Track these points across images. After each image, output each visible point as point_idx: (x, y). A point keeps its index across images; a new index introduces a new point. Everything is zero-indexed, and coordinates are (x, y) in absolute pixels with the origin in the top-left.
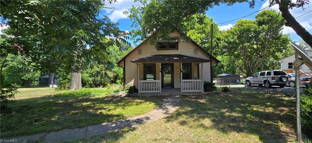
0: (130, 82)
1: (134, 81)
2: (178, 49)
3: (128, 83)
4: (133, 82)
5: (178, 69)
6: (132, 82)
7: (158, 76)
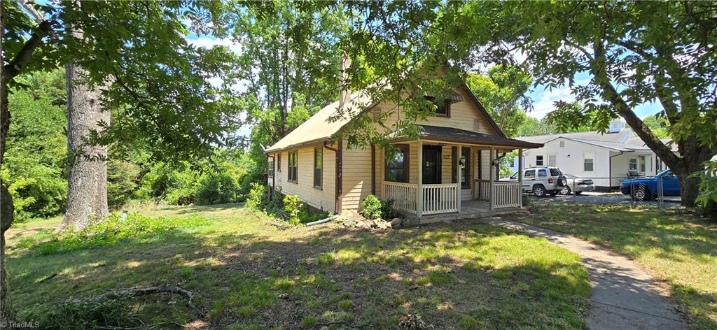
0: (353, 191)
1: (361, 186)
2: (448, 116)
3: (346, 193)
4: (360, 190)
5: (448, 160)
6: (356, 190)
7: (413, 174)
